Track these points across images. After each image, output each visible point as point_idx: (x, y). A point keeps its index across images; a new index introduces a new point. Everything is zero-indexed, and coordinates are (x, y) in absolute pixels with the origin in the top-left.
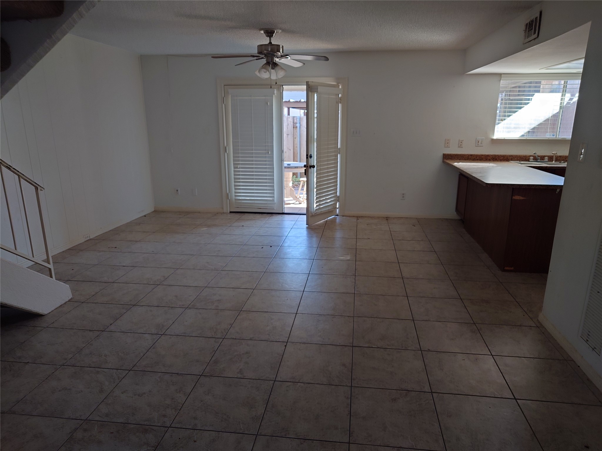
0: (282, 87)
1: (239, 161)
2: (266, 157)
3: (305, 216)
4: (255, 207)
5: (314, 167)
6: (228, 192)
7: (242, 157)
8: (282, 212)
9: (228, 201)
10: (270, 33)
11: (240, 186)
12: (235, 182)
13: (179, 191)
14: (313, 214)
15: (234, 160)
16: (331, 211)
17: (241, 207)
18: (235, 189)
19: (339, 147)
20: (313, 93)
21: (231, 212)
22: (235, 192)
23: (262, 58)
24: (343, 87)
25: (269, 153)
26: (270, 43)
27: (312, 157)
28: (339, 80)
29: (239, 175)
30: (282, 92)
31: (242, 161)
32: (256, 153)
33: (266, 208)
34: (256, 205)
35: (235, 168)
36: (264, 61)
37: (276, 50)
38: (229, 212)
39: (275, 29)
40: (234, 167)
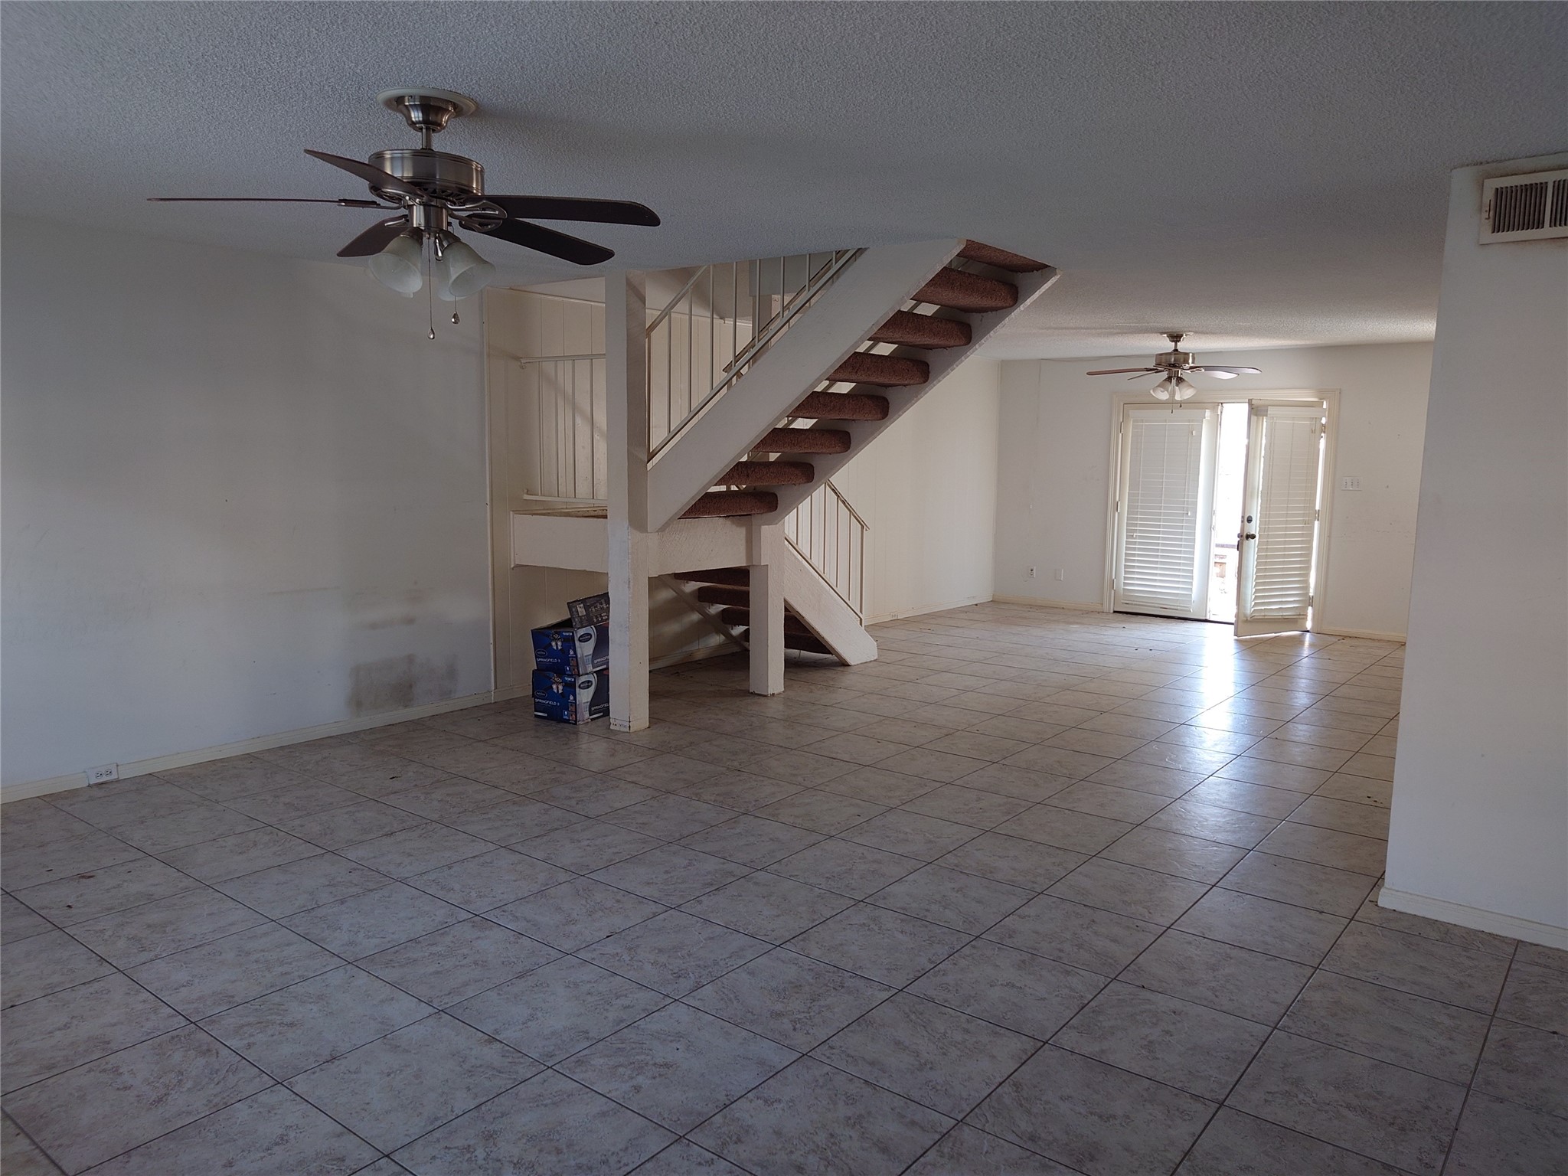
0: (1220, 407)
1: (1136, 525)
2: (1182, 521)
3: (1233, 626)
4: (1156, 605)
5: (1253, 537)
6: (1114, 577)
7: (1141, 519)
8: (1204, 618)
9: (1113, 592)
10: (1176, 338)
11: (1133, 567)
12: (1126, 560)
13: (1035, 571)
14: (1249, 619)
15: (1128, 525)
16: (1294, 620)
17: (1132, 604)
18: (1126, 572)
19: (1317, 508)
20: (1261, 418)
21: (1115, 612)
22: (1125, 578)
23: (1163, 371)
24: (1329, 405)
25: (1189, 514)
26: (1176, 350)
27: (1251, 521)
28: (1322, 394)
29: (1134, 549)
30: (1219, 413)
31: (1141, 525)
32: (1165, 514)
33: (1176, 608)
34: (1161, 602)
35: (1128, 537)
36: (1165, 375)
37: (1182, 360)
38: (1112, 611)
39: (1185, 332)
40: (1127, 535)
